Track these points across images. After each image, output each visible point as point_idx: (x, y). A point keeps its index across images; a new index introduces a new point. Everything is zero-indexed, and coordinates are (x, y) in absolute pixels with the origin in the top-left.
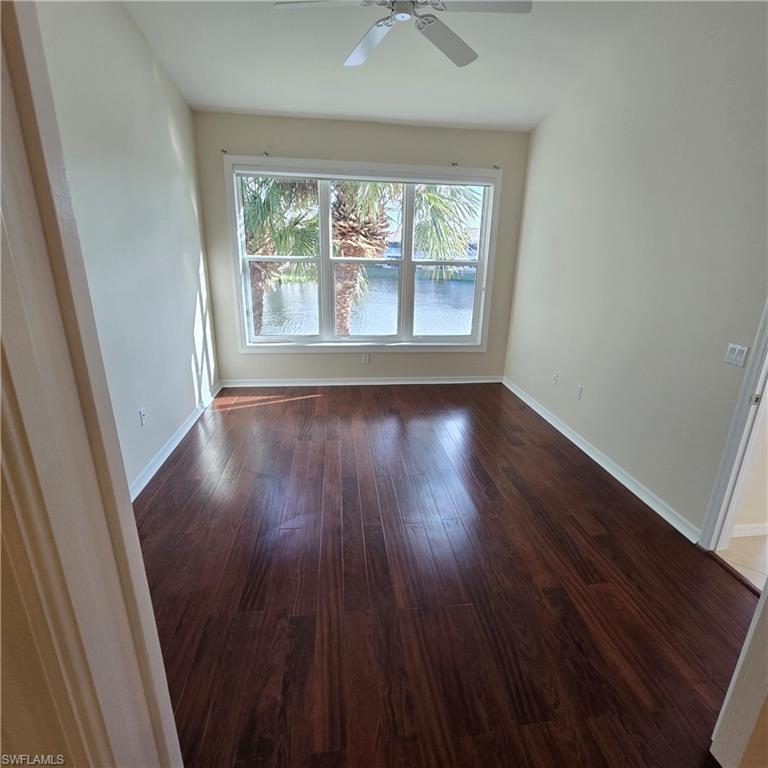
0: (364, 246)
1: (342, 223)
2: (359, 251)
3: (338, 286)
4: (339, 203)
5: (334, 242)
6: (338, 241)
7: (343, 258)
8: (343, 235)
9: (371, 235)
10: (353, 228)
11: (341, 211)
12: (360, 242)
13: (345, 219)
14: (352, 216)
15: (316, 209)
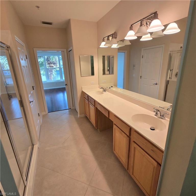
0: (53, 66)
1: (48, 62)
2: (53, 67)
3: (49, 73)
4: (47, 59)
5: (47, 65)
6: (48, 65)
7: (49, 68)
8: (49, 64)
9: (54, 64)
10: (51, 63)
11: (48, 60)
12: (53, 65)
13: (49, 61)
14: (50, 60)
15: (43, 59)
